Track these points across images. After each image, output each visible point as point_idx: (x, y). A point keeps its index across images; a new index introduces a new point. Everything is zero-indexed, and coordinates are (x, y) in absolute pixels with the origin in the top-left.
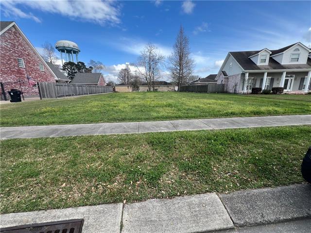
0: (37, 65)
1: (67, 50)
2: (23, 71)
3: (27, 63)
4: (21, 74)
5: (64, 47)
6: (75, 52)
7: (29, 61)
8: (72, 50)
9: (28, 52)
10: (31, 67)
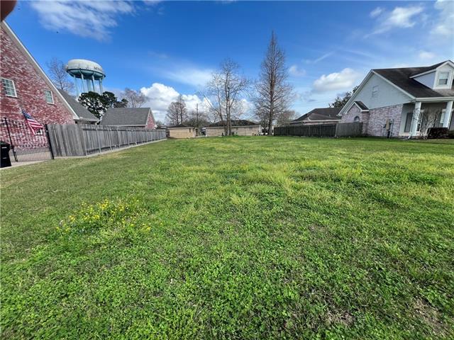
0: (41, 93)
1: (84, 74)
2: (14, 104)
3: (20, 89)
4: (10, 108)
5: (80, 69)
6: (97, 78)
7: (26, 86)
8: (92, 74)
9: (23, 69)
10: (29, 97)
